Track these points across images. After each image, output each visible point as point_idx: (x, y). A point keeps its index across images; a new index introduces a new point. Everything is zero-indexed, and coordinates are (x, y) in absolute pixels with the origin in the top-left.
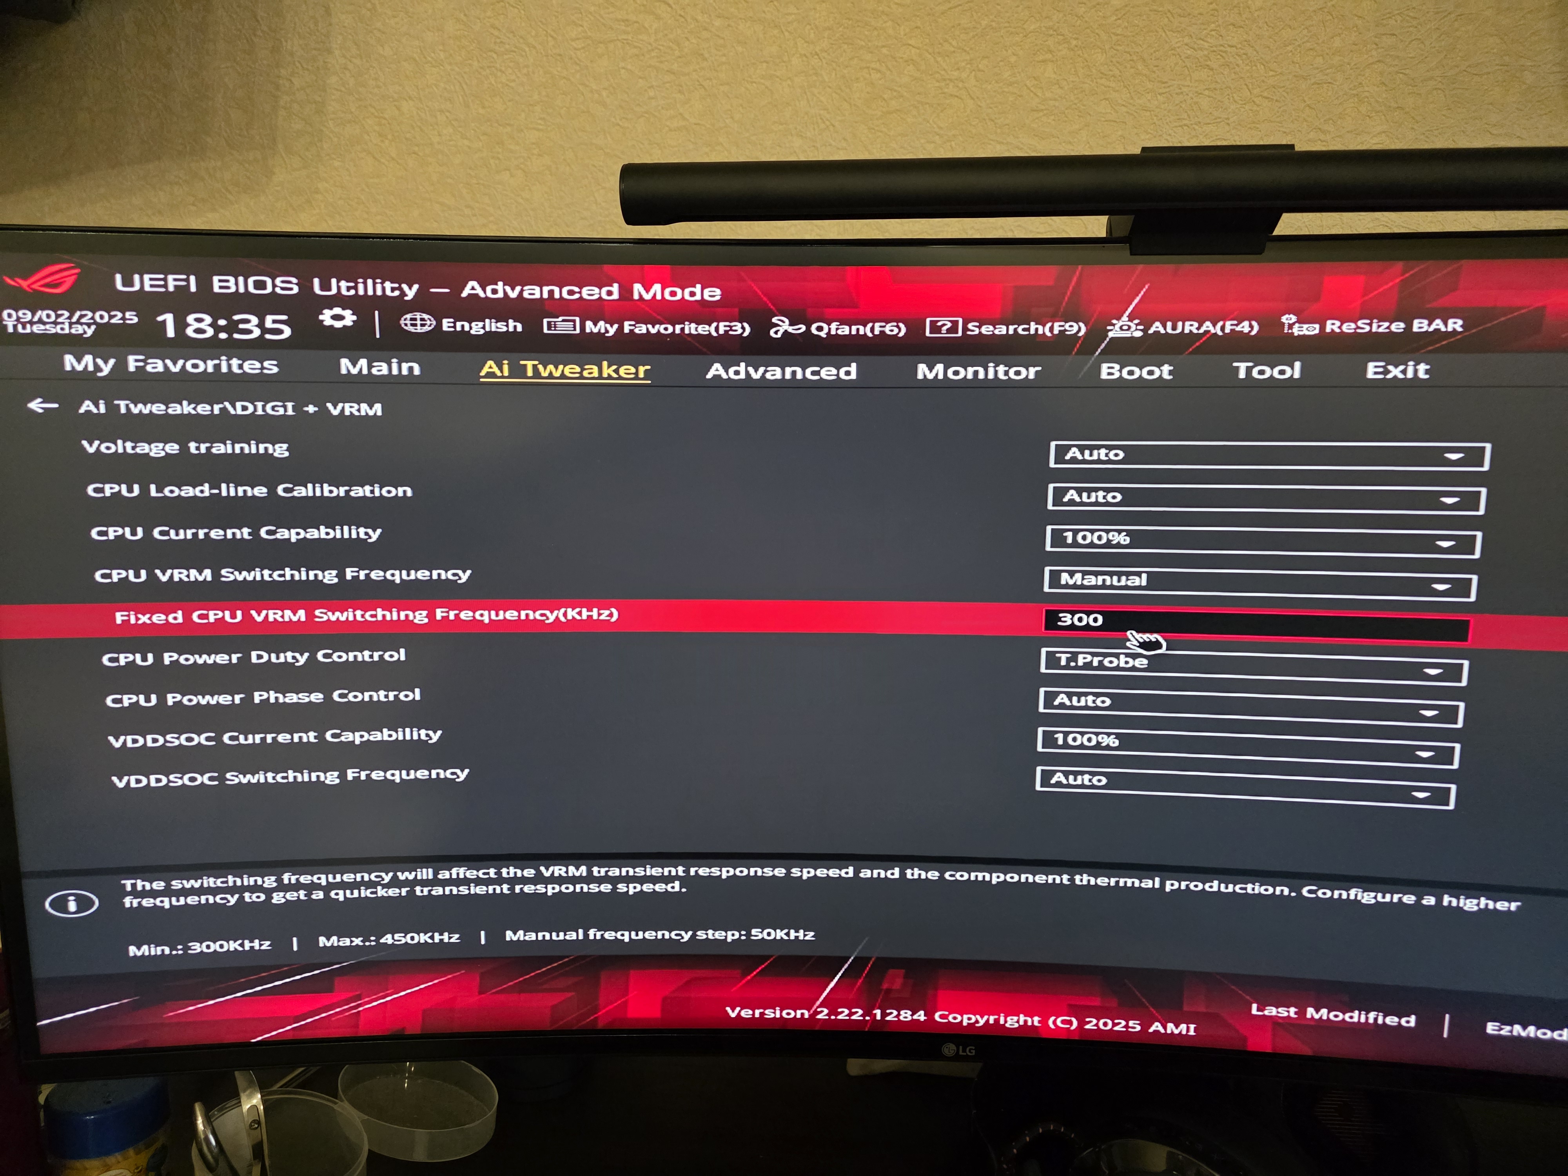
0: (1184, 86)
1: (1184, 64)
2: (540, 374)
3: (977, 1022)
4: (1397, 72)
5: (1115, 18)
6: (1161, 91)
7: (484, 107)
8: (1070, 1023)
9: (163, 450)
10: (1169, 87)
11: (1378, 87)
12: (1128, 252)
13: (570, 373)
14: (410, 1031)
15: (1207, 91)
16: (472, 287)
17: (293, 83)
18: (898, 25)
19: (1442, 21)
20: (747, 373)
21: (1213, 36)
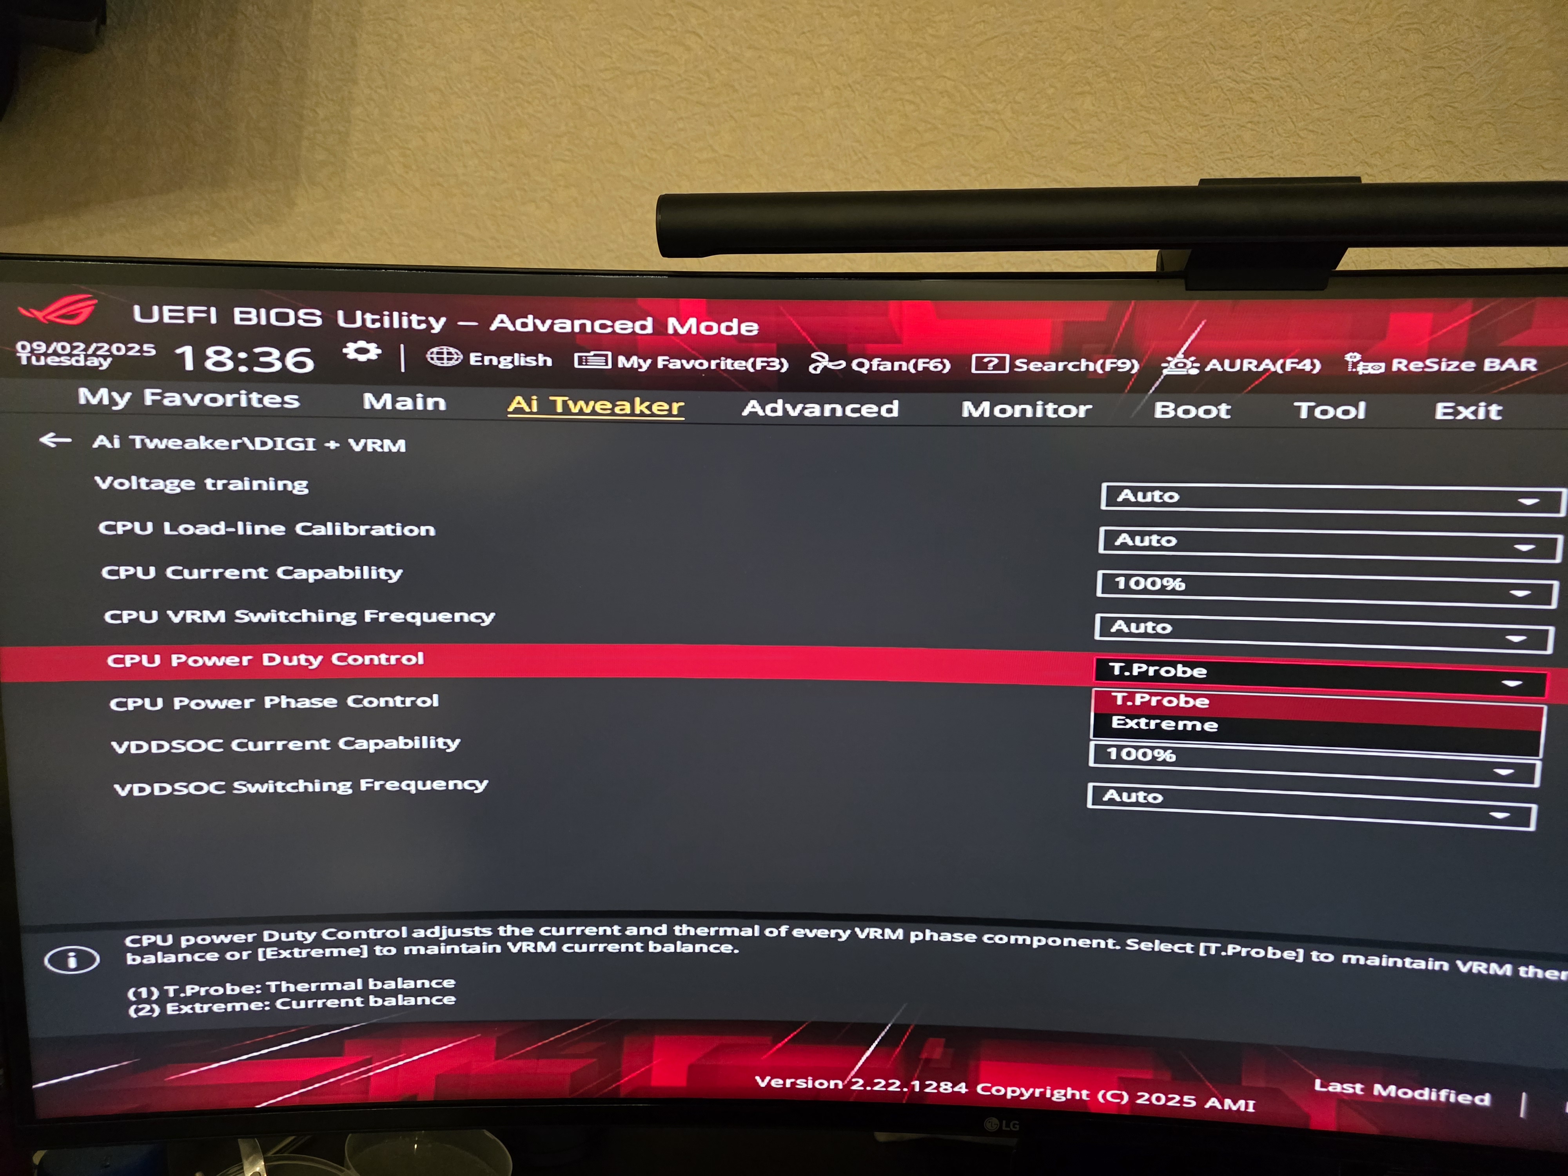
0: (1226, 119)
1: (1226, 97)
2: (570, 410)
3: (1022, 1095)
4: (1447, 106)
5: (1155, 50)
6: (1202, 124)
7: (510, 138)
8: (1121, 1097)
9: (179, 486)
10: (1211, 120)
11: (1426, 120)
12: (1184, 287)
13: (601, 409)
14: (420, 1098)
15: (1250, 124)
16: (502, 321)
17: (317, 113)
18: (934, 57)
19: (1492, 54)
20: (785, 410)
21: (1255, 68)
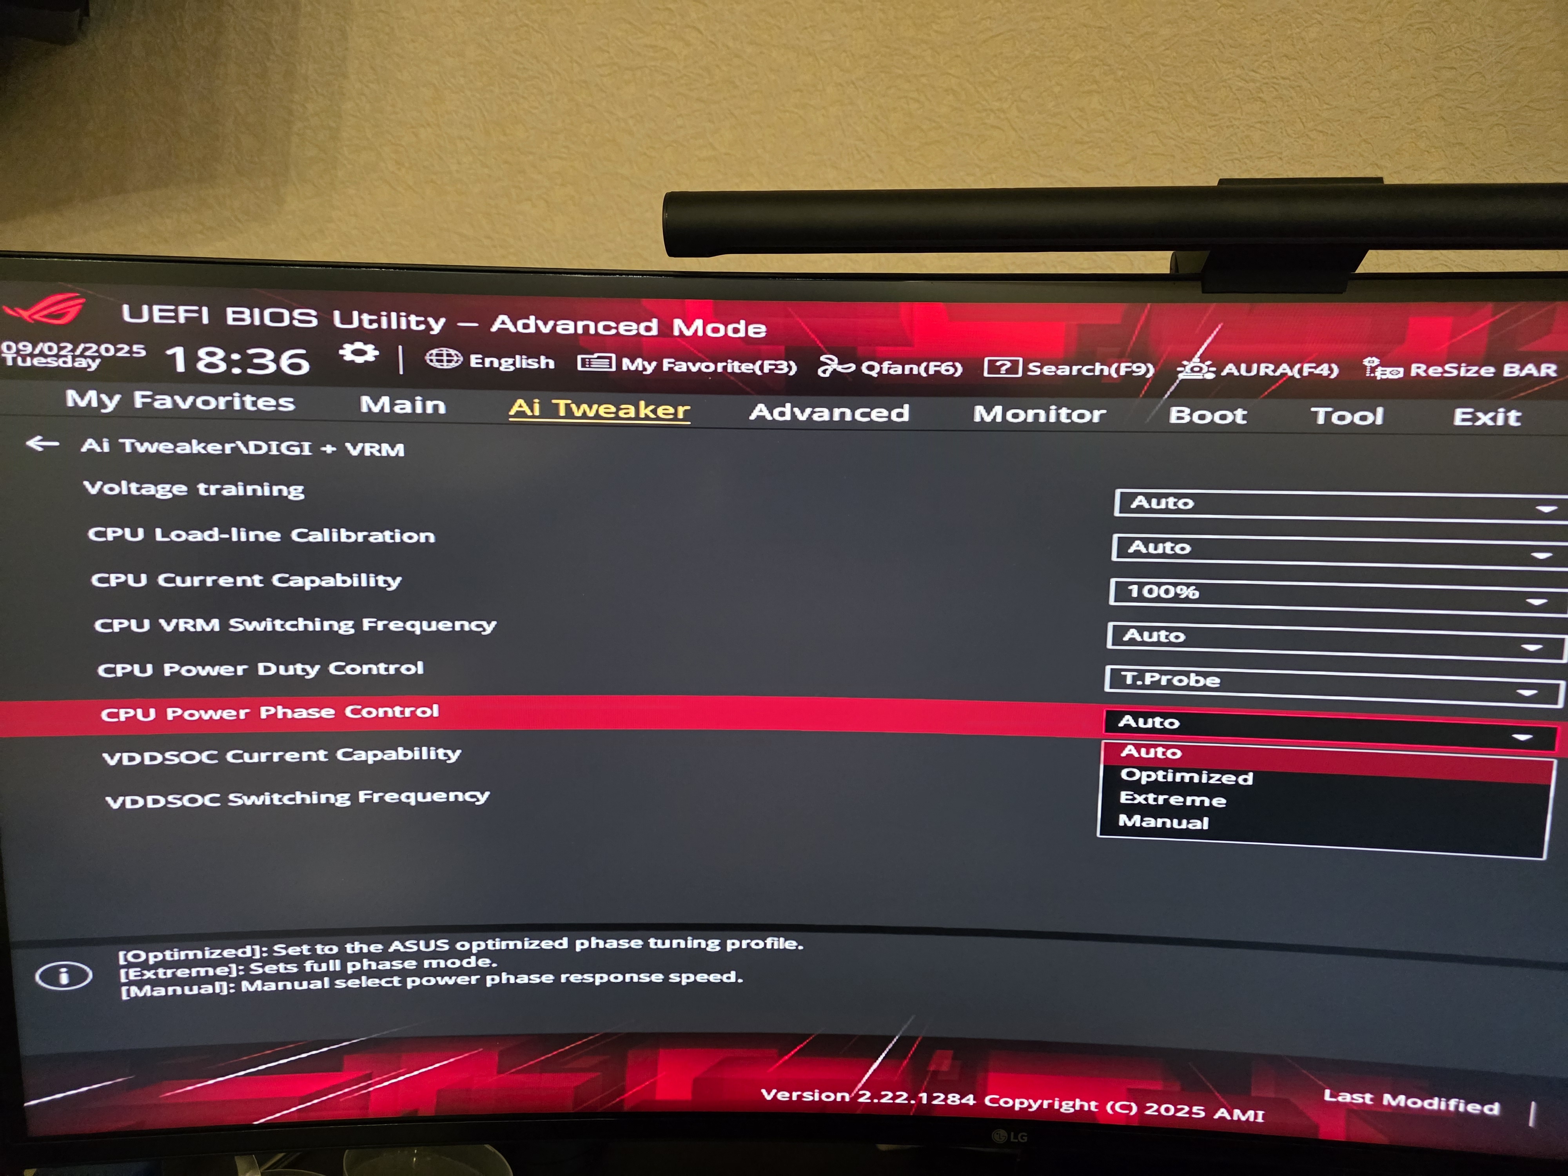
0: (1235, 119)
1: (1235, 97)
2: (573, 413)
3: (1030, 1106)
4: (1457, 107)
5: (1163, 48)
6: (1211, 124)
7: (505, 135)
8: (1129, 1108)
9: (170, 491)
10: (1219, 119)
11: (1437, 121)
13: (605, 413)
14: (423, 1112)
15: (1259, 124)
16: (503, 322)
17: (306, 108)
18: (938, 53)
19: (1503, 55)
20: (793, 414)
21: (1265, 67)
